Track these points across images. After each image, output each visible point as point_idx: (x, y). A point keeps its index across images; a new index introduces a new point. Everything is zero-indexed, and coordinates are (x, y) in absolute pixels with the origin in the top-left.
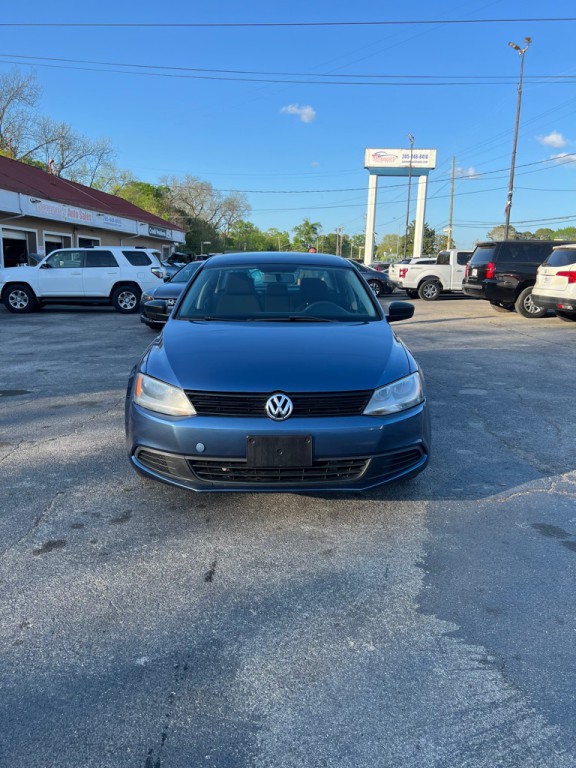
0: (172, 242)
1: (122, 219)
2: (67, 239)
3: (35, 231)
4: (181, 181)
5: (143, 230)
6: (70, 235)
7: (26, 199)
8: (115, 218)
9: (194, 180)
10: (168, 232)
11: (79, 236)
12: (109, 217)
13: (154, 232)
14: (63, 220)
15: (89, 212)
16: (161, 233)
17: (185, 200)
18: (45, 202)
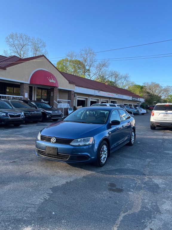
0: (141, 102)
1: (124, 96)
2: (108, 101)
3: (99, 99)
4: (150, 83)
5: (130, 98)
6: (108, 100)
7: (96, 91)
8: (121, 95)
9: (154, 83)
10: (139, 99)
11: (111, 100)
12: (119, 95)
13: (134, 99)
14: (106, 96)
15: (114, 94)
16: (136, 99)
17: (150, 89)
18: (101, 92)
